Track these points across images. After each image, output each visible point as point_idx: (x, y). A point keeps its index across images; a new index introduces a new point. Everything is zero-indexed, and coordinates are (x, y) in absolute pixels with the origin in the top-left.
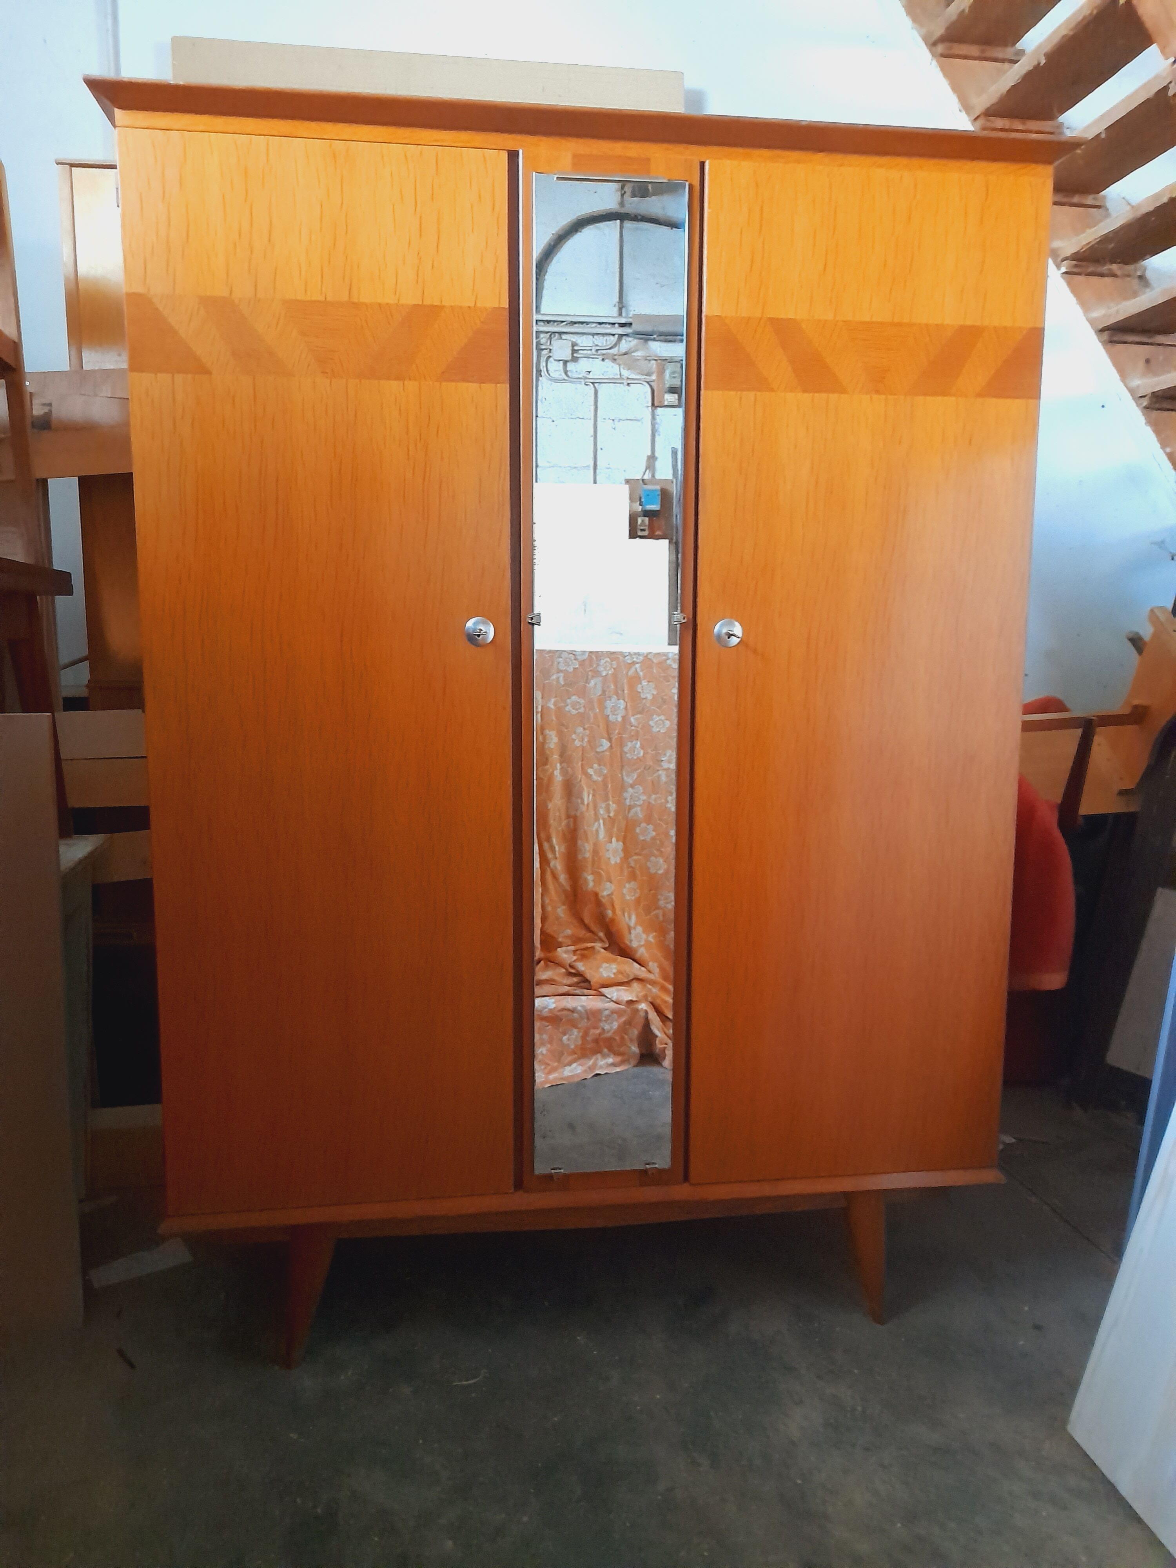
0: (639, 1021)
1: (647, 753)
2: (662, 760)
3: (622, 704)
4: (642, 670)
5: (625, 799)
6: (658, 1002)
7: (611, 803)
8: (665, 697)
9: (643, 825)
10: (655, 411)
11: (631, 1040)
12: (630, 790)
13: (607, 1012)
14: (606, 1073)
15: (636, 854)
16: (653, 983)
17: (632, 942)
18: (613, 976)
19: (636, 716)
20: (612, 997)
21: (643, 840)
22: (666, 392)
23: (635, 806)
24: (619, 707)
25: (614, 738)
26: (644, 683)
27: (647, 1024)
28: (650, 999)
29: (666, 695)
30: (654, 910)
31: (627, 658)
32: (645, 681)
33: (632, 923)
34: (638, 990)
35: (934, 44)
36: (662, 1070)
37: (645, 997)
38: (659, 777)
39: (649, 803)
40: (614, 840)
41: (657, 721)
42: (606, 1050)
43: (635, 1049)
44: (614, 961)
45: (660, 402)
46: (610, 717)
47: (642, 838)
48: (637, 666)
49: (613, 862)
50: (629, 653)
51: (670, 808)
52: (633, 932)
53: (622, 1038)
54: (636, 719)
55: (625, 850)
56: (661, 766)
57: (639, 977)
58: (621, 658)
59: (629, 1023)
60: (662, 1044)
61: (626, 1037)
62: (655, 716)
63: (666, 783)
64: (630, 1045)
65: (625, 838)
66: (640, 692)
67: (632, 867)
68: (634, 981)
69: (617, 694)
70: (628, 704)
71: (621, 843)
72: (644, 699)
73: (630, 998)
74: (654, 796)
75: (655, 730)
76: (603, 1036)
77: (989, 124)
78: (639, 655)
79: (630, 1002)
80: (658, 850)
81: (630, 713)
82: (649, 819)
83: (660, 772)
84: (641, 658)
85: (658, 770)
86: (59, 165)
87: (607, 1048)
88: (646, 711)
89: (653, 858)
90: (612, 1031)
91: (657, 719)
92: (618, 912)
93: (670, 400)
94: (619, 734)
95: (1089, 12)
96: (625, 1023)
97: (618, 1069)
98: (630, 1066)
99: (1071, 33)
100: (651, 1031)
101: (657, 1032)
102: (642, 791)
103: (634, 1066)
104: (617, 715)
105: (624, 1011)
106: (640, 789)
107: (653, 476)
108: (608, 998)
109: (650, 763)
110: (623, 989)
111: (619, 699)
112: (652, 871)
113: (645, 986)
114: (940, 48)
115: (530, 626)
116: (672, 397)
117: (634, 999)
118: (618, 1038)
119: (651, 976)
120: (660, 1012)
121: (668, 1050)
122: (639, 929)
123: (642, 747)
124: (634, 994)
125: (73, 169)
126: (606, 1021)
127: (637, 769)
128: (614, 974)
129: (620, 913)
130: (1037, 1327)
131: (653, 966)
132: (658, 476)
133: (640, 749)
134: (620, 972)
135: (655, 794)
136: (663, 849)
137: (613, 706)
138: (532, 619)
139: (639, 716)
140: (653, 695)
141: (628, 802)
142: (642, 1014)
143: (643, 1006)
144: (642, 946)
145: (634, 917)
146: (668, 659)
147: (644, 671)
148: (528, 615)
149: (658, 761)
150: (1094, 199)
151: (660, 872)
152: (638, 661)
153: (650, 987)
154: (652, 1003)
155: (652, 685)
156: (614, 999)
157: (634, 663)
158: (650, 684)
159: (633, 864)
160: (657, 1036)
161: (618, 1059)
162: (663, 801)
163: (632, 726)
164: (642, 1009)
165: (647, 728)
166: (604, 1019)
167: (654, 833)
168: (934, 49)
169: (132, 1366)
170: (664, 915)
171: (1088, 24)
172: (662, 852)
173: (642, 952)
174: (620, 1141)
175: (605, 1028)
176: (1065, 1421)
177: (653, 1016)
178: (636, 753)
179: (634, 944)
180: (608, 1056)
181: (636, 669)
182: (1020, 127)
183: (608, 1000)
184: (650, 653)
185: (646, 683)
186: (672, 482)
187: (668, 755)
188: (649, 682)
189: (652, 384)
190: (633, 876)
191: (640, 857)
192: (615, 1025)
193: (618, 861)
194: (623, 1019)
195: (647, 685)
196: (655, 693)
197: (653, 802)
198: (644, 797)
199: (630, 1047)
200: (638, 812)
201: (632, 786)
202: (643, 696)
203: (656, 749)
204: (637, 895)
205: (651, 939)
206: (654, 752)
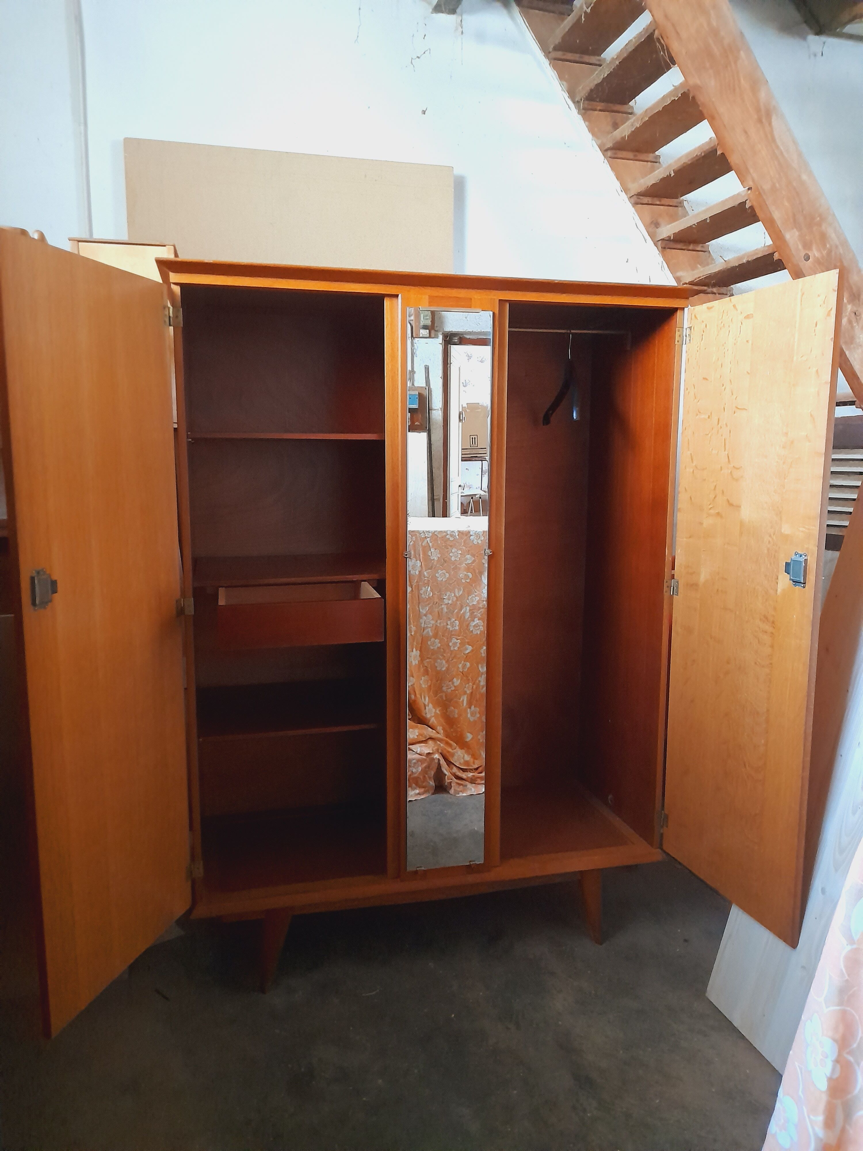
0: (435, 766)
1: (435, 594)
2: (444, 598)
3: (419, 563)
4: (431, 542)
5: (421, 623)
6: (445, 752)
7: (412, 626)
8: (446, 559)
9: (433, 639)
10: (414, 341)
11: (430, 778)
12: (424, 617)
13: (414, 761)
14: (416, 800)
15: (428, 658)
16: (440, 740)
17: (427, 715)
18: (416, 737)
19: (428, 571)
20: (417, 751)
21: (432, 649)
22: (421, 328)
23: (427, 627)
24: (417, 565)
25: (414, 585)
26: (432, 550)
27: (439, 766)
28: (440, 751)
29: (446, 557)
30: (440, 693)
31: (421, 534)
32: (434, 548)
33: (426, 703)
34: (433, 745)
35: (606, 150)
36: (449, 796)
37: (438, 750)
38: (442, 609)
39: (436, 626)
40: (414, 650)
41: (441, 574)
42: (414, 785)
43: (432, 783)
44: (417, 727)
45: (417, 335)
46: (411, 572)
47: (432, 648)
48: (428, 539)
49: (414, 663)
50: (423, 531)
51: (449, 628)
52: (427, 708)
53: (424, 777)
54: (428, 573)
55: (421, 656)
56: (444, 602)
57: (433, 737)
58: (418, 534)
59: (428, 767)
60: (449, 780)
61: (426, 776)
62: (439, 571)
63: (447, 612)
64: (429, 781)
65: (421, 648)
66: (430, 556)
67: (426, 667)
68: (429, 740)
69: (415, 557)
70: (423, 563)
71: (419, 652)
72: (433, 560)
73: (429, 752)
74: (439, 621)
75: (439, 579)
76: (412, 777)
77: (639, 200)
78: (429, 532)
79: (429, 754)
80: (442, 655)
81: (424, 568)
82: (436, 636)
83: (443, 606)
84: (431, 534)
85: (441, 605)
86: (71, 241)
87: (414, 783)
88: (434, 567)
89: (439, 661)
90: (418, 772)
91: (441, 572)
92: (418, 696)
93: (423, 334)
94: (417, 582)
95: (699, 154)
96: (425, 767)
97: (422, 797)
98: (430, 795)
99: (689, 163)
100: (442, 772)
101: (446, 772)
102: (432, 618)
103: (433, 794)
104: (416, 570)
105: (426, 760)
106: (430, 617)
107: (413, 384)
108: (414, 752)
109: (436, 600)
110: (424, 746)
111: (416, 561)
112: (438, 669)
113: (436, 743)
114: (609, 153)
115: (405, 559)
116: (425, 332)
117: (431, 752)
118: (421, 777)
119: (439, 736)
120: (446, 758)
121: (453, 783)
122: (431, 705)
123: (432, 590)
124: (431, 748)
125: (80, 243)
126: (414, 767)
127: (429, 604)
128: (417, 736)
129: (419, 696)
130: (686, 941)
131: (440, 729)
132: (416, 385)
133: (430, 592)
134: (420, 734)
135: (440, 620)
136: (445, 655)
137: (413, 565)
138: (406, 555)
139: (429, 570)
140: (438, 557)
141: (423, 625)
142: (436, 761)
143: (437, 756)
144: (433, 716)
145: (427, 699)
146: (448, 534)
147: (433, 543)
148: (404, 553)
149: (441, 599)
150: (702, 247)
151: (444, 669)
152: (428, 536)
153: (439, 743)
154: (441, 753)
155: (438, 551)
156: (418, 752)
157: (426, 538)
158: (436, 550)
159: (426, 665)
160: (446, 775)
161: (422, 790)
162: (445, 624)
163: (425, 577)
164: (436, 758)
165: (435, 578)
166: (412, 765)
167: (440, 645)
168: (606, 153)
169: (167, 998)
170: (446, 697)
171: (699, 159)
172: (444, 656)
173: (433, 721)
174: (432, 844)
175: (414, 771)
176: (705, 991)
177: (443, 762)
178: (428, 594)
179: (428, 716)
180: (415, 789)
181: (427, 541)
182: (658, 203)
183: (414, 753)
184: (436, 531)
185: (433, 550)
186: (426, 389)
187: (448, 595)
188: (435, 549)
189: (411, 322)
190: (426, 672)
191: (430, 660)
192: (420, 769)
193: (417, 663)
194: (424, 765)
195: (434, 551)
196: (439, 556)
197: (439, 625)
198: (433, 622)
199: (430, 783)
200: (430, 632)
201: (425, 615)
202: (432, 558)
203: (440, 591)
204: (429, 684)
205: (438, 712)
206: (439, 593)
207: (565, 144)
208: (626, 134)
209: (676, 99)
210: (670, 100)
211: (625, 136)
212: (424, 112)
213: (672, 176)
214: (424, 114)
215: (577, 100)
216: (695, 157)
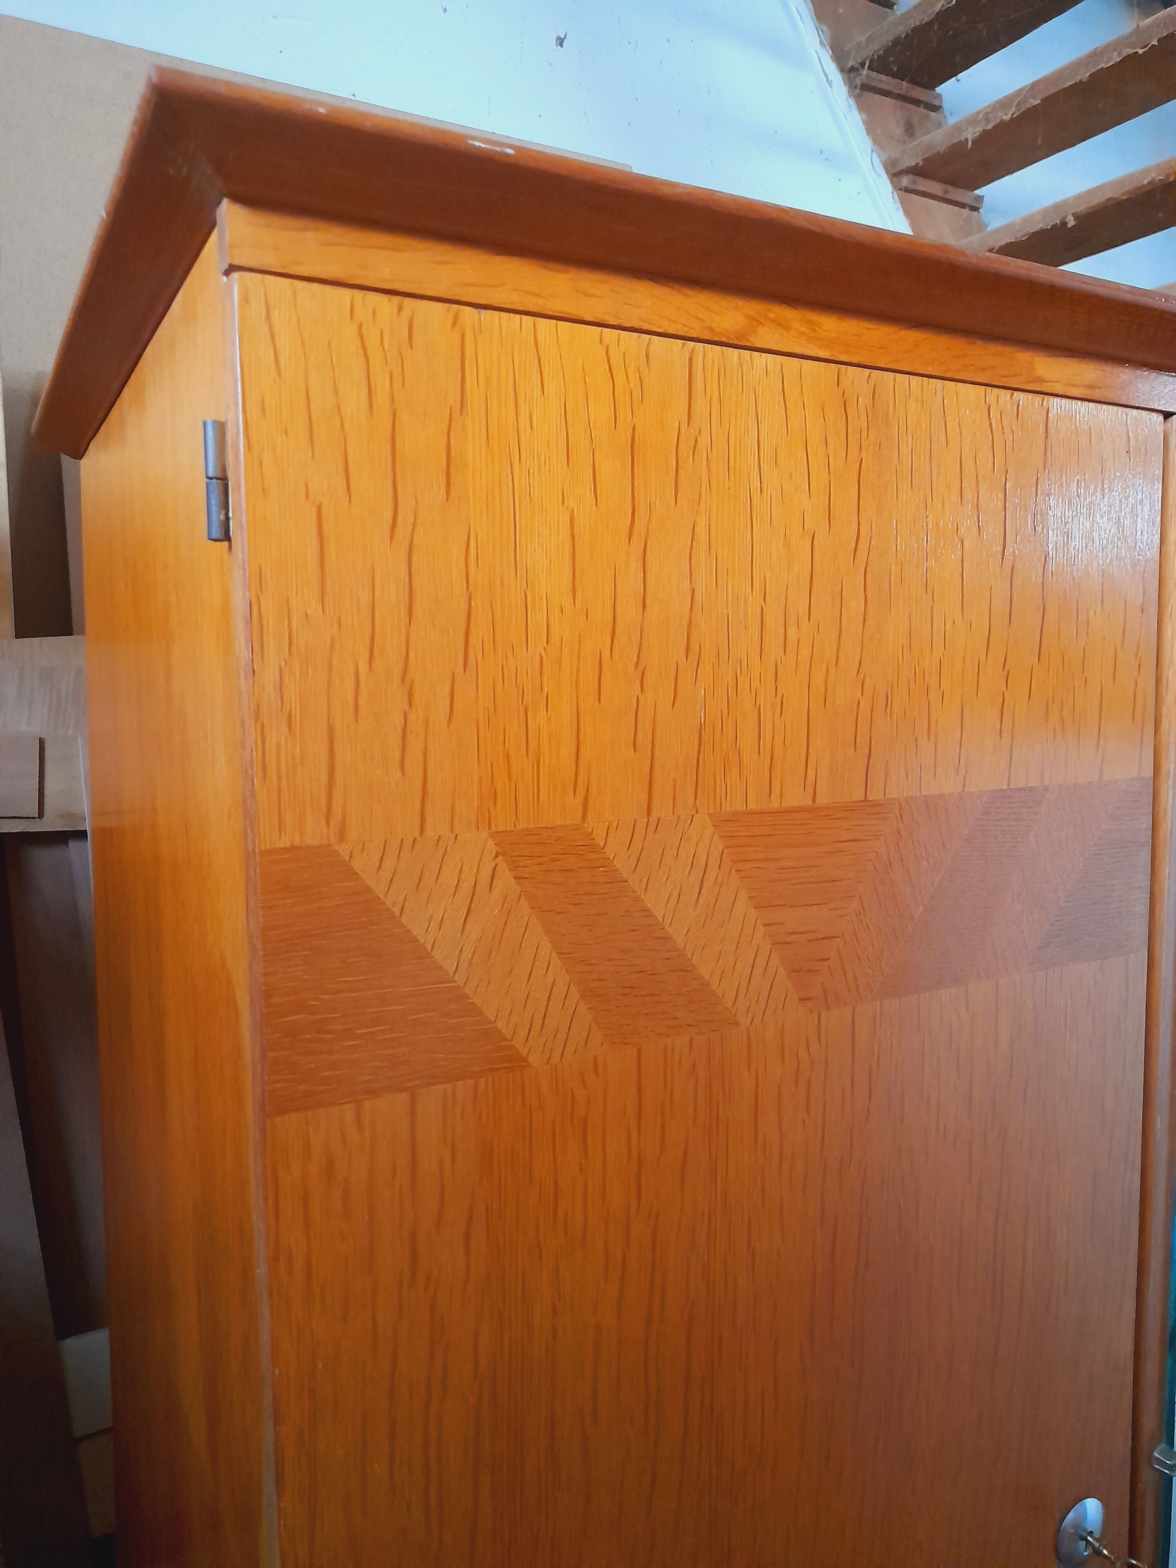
35: (899, 174)
207: (821, 152)
208: (969, 135)
209: (1141, 51)
210: (1119, 55)
211: (967, 139)
212: (561, 42)
213: (1069, 226)
214: (561, 45)
215: (851, 63)
216: (1144, 186)
